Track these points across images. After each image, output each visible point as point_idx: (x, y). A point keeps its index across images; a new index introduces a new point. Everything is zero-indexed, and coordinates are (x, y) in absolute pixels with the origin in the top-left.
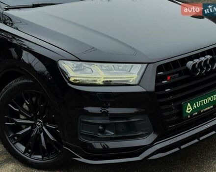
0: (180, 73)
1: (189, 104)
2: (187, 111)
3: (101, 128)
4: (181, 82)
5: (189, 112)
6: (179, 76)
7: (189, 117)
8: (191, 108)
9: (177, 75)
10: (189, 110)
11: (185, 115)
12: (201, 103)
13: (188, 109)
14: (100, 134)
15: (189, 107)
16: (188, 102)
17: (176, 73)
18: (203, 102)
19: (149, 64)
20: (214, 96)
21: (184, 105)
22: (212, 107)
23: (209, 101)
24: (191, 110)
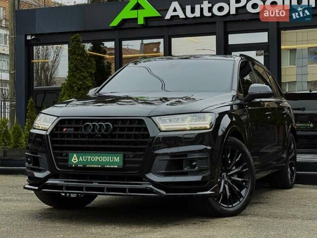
0: (76, 129)
1: (75, 155)
2: (72, 161)
3: (29, 159)
4: (75, 136)
5: (75, 162)
6: (74, 131)
7: (73, 166)
8: (76, 159)
9: (73, 129)
11: (70, 163)
12: (88, 159)
13: (73, 159)
15: (75, 158)
16: (75, 153)
18: (90, 158)
19: (59, 117)
20: (104, 157)
21: (70, 154)
22: (100, 166)
23: (98, 160)
24: (77, 161)
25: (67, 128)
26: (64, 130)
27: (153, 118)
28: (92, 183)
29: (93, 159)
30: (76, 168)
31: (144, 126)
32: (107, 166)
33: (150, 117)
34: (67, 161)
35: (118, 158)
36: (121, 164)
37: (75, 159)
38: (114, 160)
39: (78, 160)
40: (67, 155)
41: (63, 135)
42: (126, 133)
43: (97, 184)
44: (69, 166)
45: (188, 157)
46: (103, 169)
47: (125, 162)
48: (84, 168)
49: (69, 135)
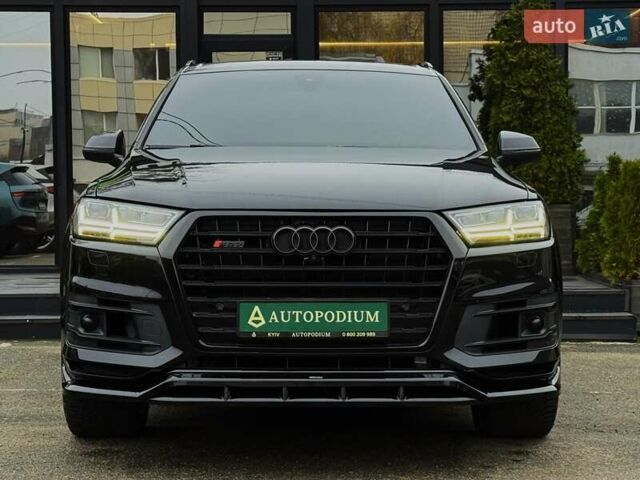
0: (251, 242)
1: (257, 308)
2: (250, 322)
3: (87, 319)
4: (250, 259)
5: (257, 326)
6: (244, 246)
7: (254, 335)
8: (261, 318)
10: (257, 322)
11: (243, 329)
12: (293, 317)
13: (252, 318)
14: (81, 330)
15: (257, 315)
16: (256, 303)
17: (242, 238)
18: (301, 316)
19: (188, 211)
20: (338, 312)
21: (243, 307)
22: (328, 335)
23: (321, 319)
24: (263, 322)
25: (223, 238)
26: (217, 244)
27: (445, 213)
28: (307, 376)
29: (308, 317)
30: (262, 340)
31: (430, 233)
32: (348, 334)
33: (439, 212)
34: (234, 323)
35: (377, 313)
36: (385, 327)
37: (256, 318)
38: (367, 319)
39: (267, 319)
40: (235, 310)
41: (212, 258)
42: (388, 250)
43: (320, 379)
44: (242, 336)
45: (528, 307)
46: (337, 341)
47: (393, 323)
48: (286, 340)
49: (230, 257)
